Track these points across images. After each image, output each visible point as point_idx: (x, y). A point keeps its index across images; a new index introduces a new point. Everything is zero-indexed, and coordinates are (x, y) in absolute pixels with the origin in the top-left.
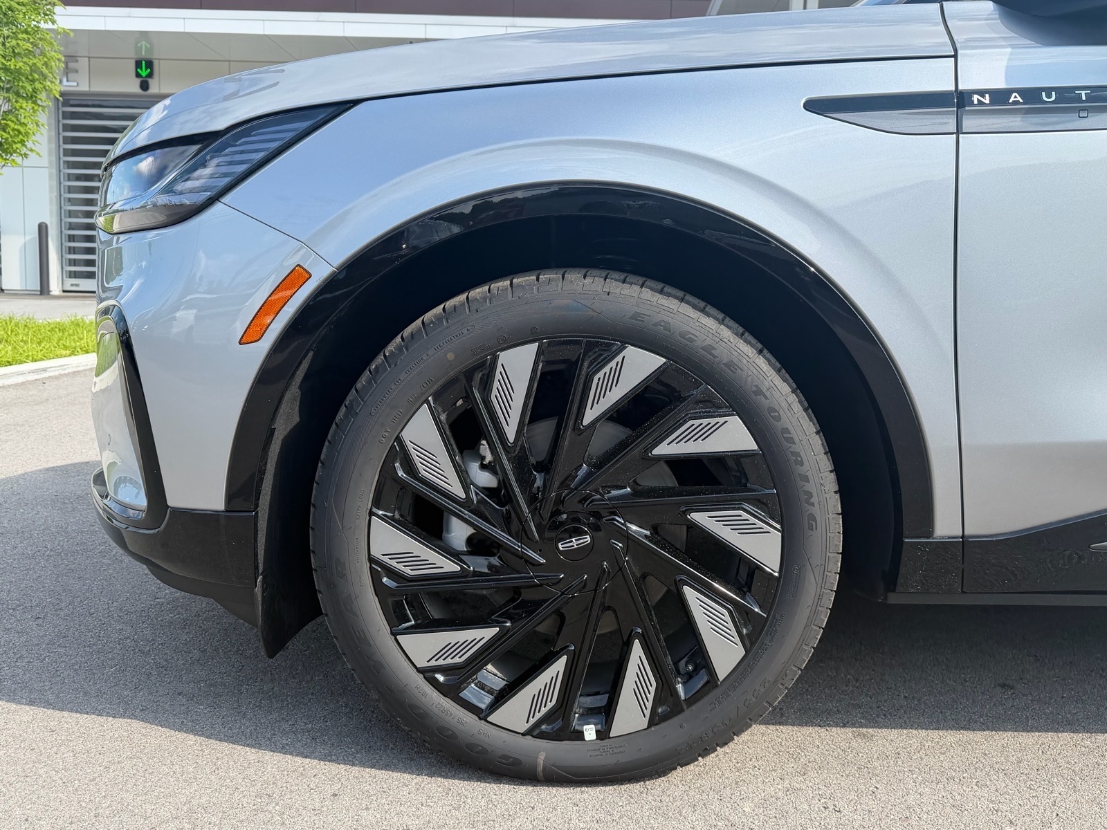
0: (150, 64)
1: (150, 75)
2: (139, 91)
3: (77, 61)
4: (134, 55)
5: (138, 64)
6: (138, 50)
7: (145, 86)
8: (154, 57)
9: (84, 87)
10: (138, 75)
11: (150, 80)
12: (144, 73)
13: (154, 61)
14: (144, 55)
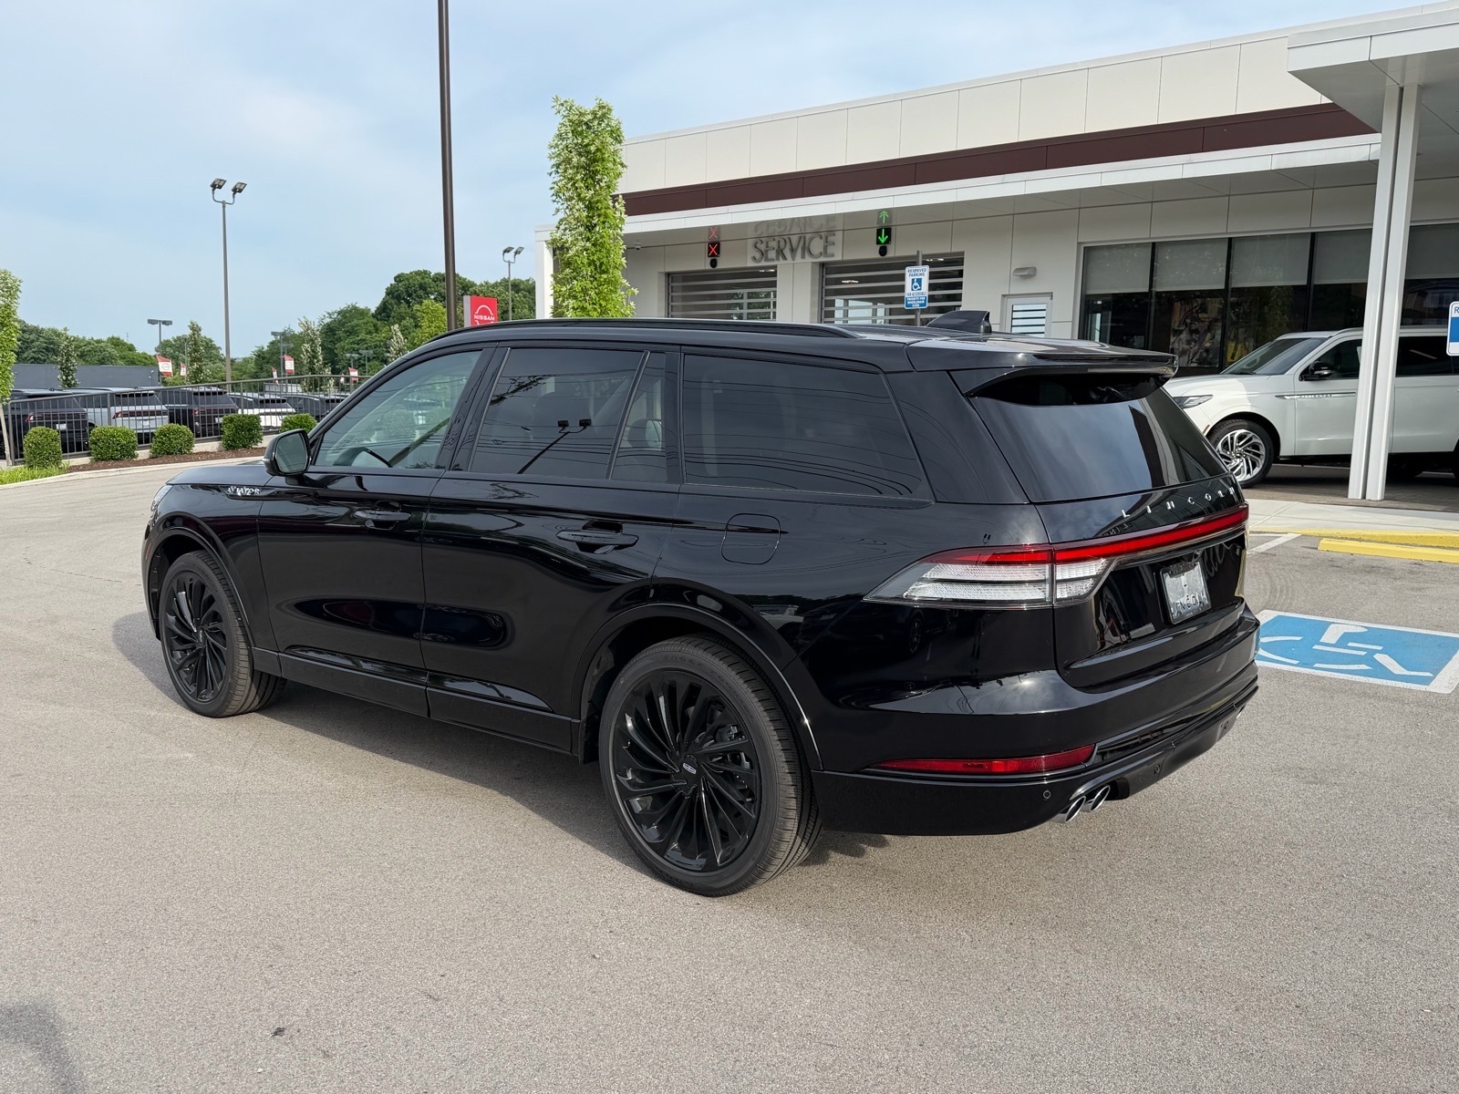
0: (888, 232)
1: (888, 241)
2: (879, 256)
3: (834, 235)
4: (877, 226)
5: (879, 233)
6: (880, 220)
7: (883, 251)
9: (838, 257)
10: (878, 242)
11: (888, 246)
12: (883, 241)
14: (884, 224)
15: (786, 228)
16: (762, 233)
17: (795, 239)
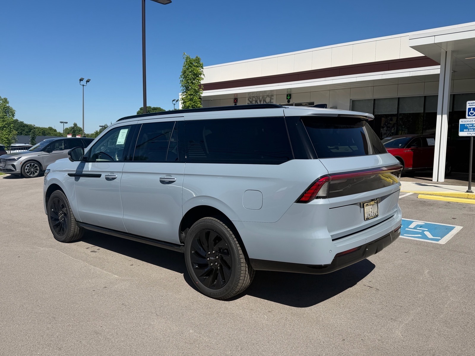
0: (290, 95)
1: (290, 98)
2: (287, 103)
3: (273, 96)
4: (286, 93)
6: (288, 92)
7: (289, 101)
8: (292, 93)
10: (287, 99)
11: (290, 100)
12: (289, 98)
13: (292, 95)
14: (289, 93)
15: (258, 94)
16: (251, 96)
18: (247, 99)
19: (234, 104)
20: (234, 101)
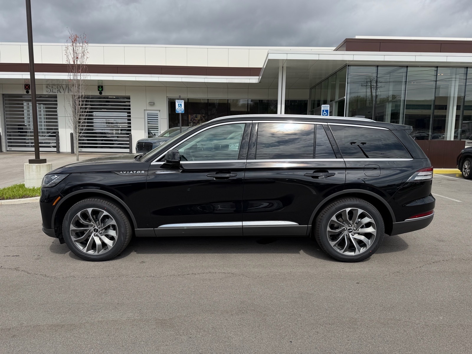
0: (102, 87)
1: (102, 90)
2: (99, 95)
4: (97, 84)
5: (99, 87)
7: (101, 93)
8: (104, 85)
10: (99, 90)
11: (102, 92)
12: (100, 90)
13: (104, 87)
14: (100, 84)
15: (60, 82)
16: (50, 83)
17: (64, 86)
18: (44, 86)
19: (26, 90)
20: (25, 87)
